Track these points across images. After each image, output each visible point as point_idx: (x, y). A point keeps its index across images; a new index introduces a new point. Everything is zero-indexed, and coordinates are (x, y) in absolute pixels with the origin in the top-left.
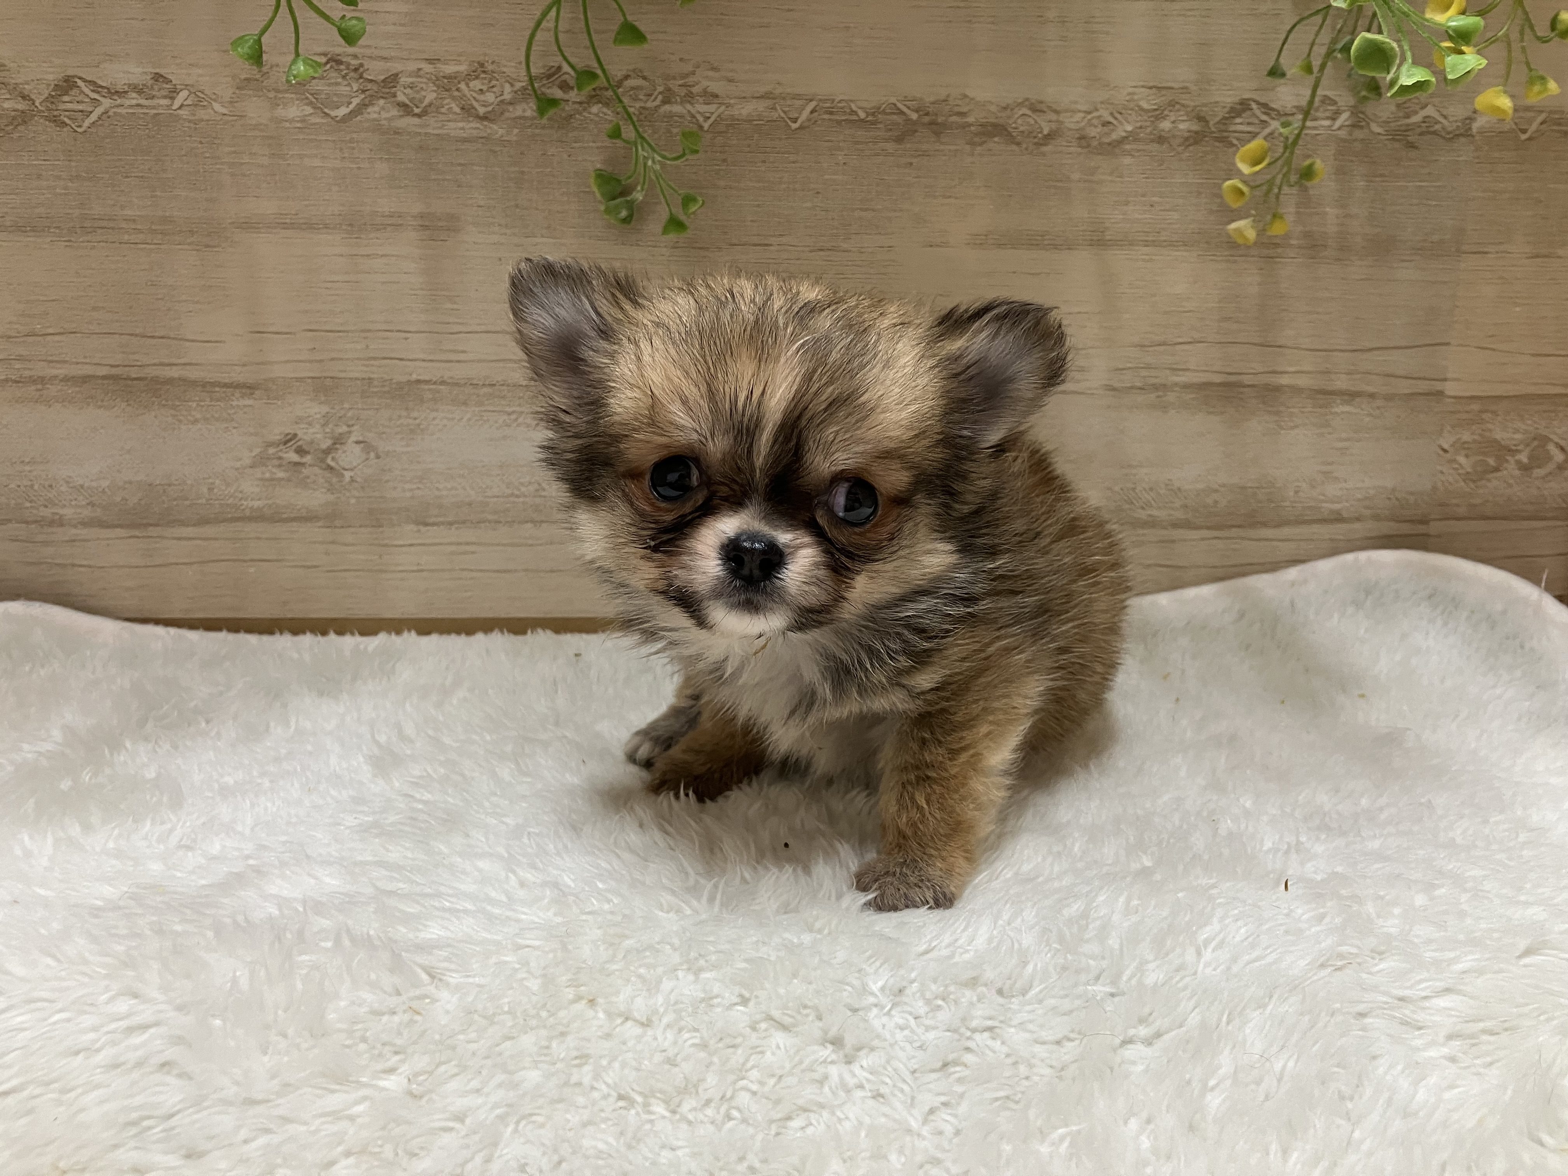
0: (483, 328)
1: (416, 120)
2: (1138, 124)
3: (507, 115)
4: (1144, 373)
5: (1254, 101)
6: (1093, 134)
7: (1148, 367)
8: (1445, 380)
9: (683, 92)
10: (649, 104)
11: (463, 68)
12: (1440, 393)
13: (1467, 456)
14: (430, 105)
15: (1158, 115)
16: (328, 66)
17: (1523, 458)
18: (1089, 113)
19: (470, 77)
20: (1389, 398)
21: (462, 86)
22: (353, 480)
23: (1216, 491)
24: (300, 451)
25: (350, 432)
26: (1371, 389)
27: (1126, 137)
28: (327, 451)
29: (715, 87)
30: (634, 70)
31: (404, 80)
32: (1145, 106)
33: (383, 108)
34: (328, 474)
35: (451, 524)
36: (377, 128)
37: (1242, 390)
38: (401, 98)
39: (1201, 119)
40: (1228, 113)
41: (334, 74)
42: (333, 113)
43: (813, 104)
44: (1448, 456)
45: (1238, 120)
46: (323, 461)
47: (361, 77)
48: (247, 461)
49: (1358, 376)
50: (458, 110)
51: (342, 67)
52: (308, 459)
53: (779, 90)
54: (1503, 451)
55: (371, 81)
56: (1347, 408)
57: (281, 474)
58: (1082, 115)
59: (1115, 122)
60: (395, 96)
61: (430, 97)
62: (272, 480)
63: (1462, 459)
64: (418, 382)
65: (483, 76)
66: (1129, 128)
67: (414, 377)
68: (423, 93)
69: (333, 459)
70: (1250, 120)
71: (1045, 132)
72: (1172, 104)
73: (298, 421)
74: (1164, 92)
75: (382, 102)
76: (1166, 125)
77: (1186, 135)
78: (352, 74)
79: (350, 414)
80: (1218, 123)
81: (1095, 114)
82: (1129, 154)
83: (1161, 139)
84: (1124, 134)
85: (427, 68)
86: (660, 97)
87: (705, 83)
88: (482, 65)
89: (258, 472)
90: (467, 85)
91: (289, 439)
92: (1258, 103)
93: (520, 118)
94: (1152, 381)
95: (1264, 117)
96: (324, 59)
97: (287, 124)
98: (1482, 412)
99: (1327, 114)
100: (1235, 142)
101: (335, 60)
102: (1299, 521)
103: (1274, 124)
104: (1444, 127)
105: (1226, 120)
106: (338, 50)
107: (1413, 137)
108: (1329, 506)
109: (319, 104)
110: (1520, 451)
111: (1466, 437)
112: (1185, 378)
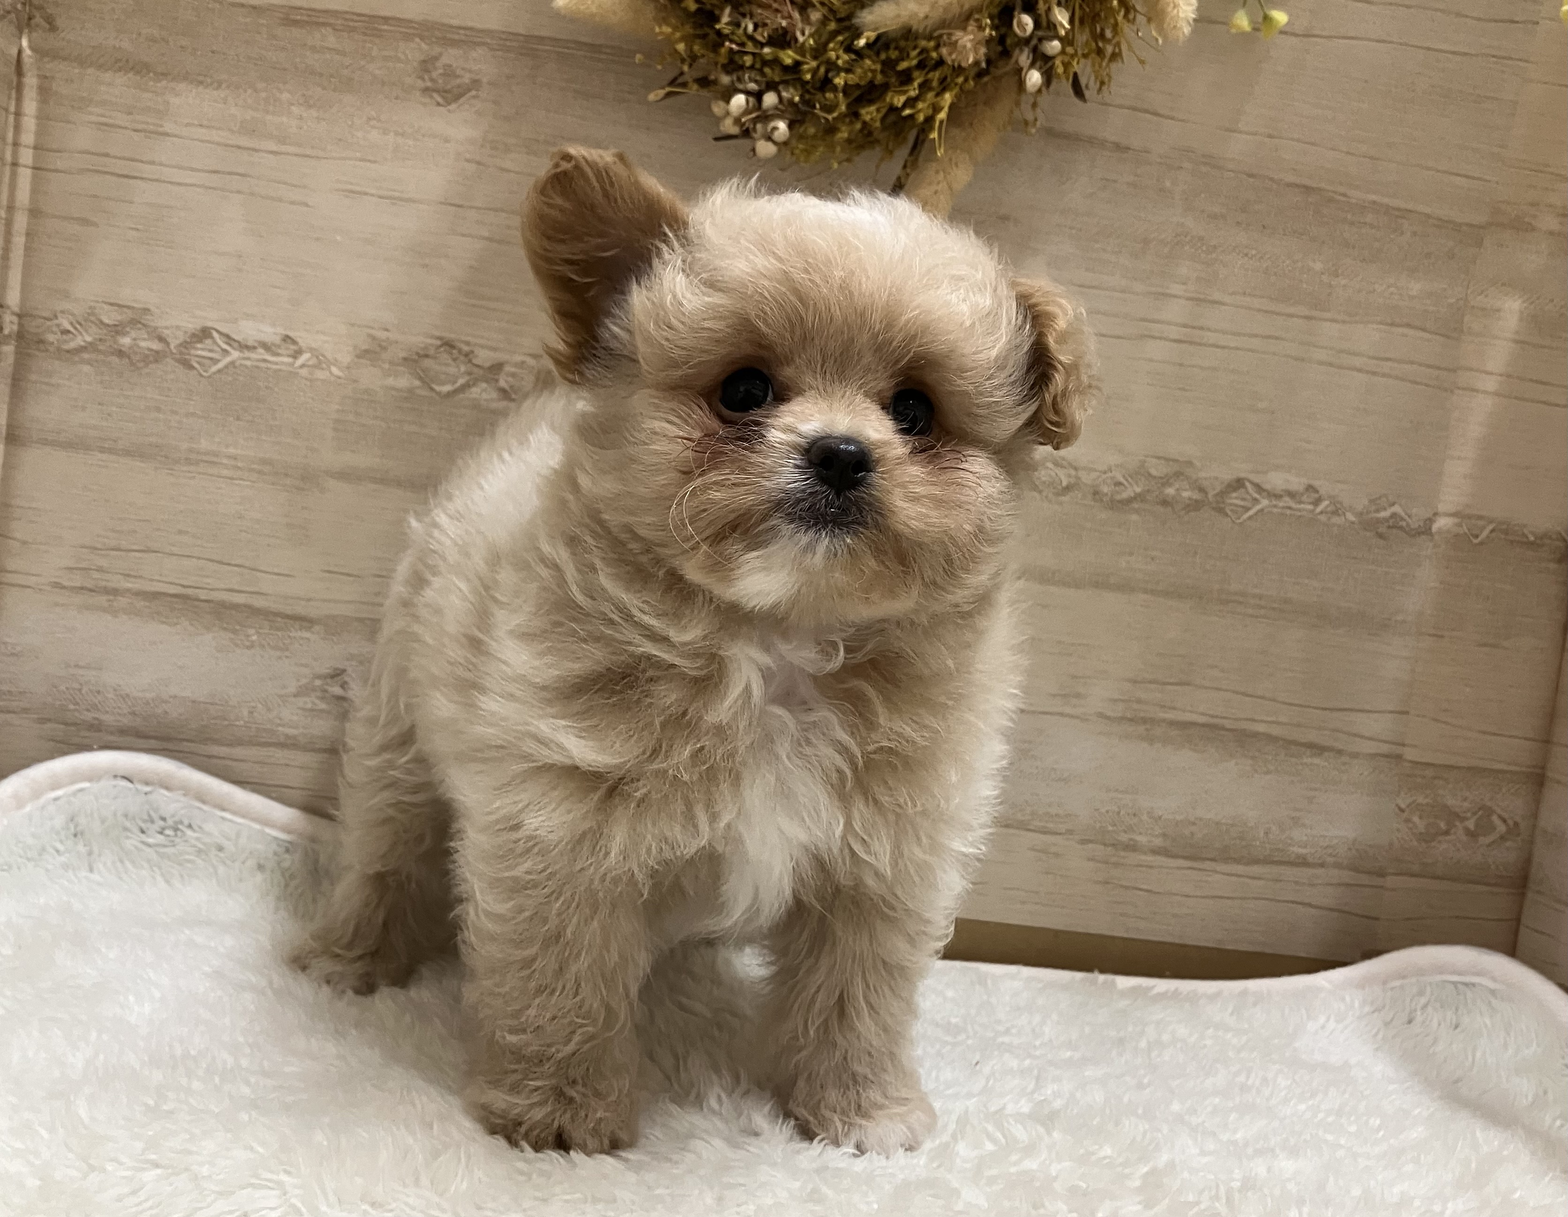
2: (1146, 488)
4: (1135, 706)
5: (1248, 481)
6: (1106, 492)
7: (1139, 702)
8: (1404, 745)
12: (1400, 757)
13: (1421, 817)
15: (1164, 482)
17: (1471, 824)
20: (1354, 756)
23: (1193, 824)
26: (1338, 746)
27: (1135, 498)
31: (508, 369)
32: (1154, 473)
36: (476, 406)
37: (1222, 732)
39: (1201, 490)
40: (1225, 488)
42: (438, 389)
44: (1405, 815)
45: (1234, 495)
47: (470, 361)
48: (293, 691)
49: (1327, 733)
51: (455, 351)
55: (478, 366)
56: (1315, 761)
57: (323, 706)
58: (1098, 474)
63: (1416, 819)
66: (1138, 490)
70: (1244, 497)
71: (1064, 484)
72: (1178, 474)
74: (1171, 464)
75: (484, 385)
76: (1170, 491)
77: (1187, 502)
78: (462, 358)
80: (1216, 495)
81: (1110, 475)
82: (1136, 512)
84: (1132, 495)
89: (300, 702)
91: (335, 675)
92: (1251, 483)
94: (1142, 714)
95: (1257, 496)
96: (439, 343)
97: (394, 393)
98: (1435, 778)
99: (1310, 500)
100: (1229, 513)
101: (449, 345)
102: (1267, 861)
103: (1265, 502)
104: (1408, 525)
105: (1223, 494)
106: (453, 336)
107: (1382, 529)
108: (1296, 849)
109: (426, 380)
110: (1467, 819)
111: (1421, 800)
112: (1170, 715)
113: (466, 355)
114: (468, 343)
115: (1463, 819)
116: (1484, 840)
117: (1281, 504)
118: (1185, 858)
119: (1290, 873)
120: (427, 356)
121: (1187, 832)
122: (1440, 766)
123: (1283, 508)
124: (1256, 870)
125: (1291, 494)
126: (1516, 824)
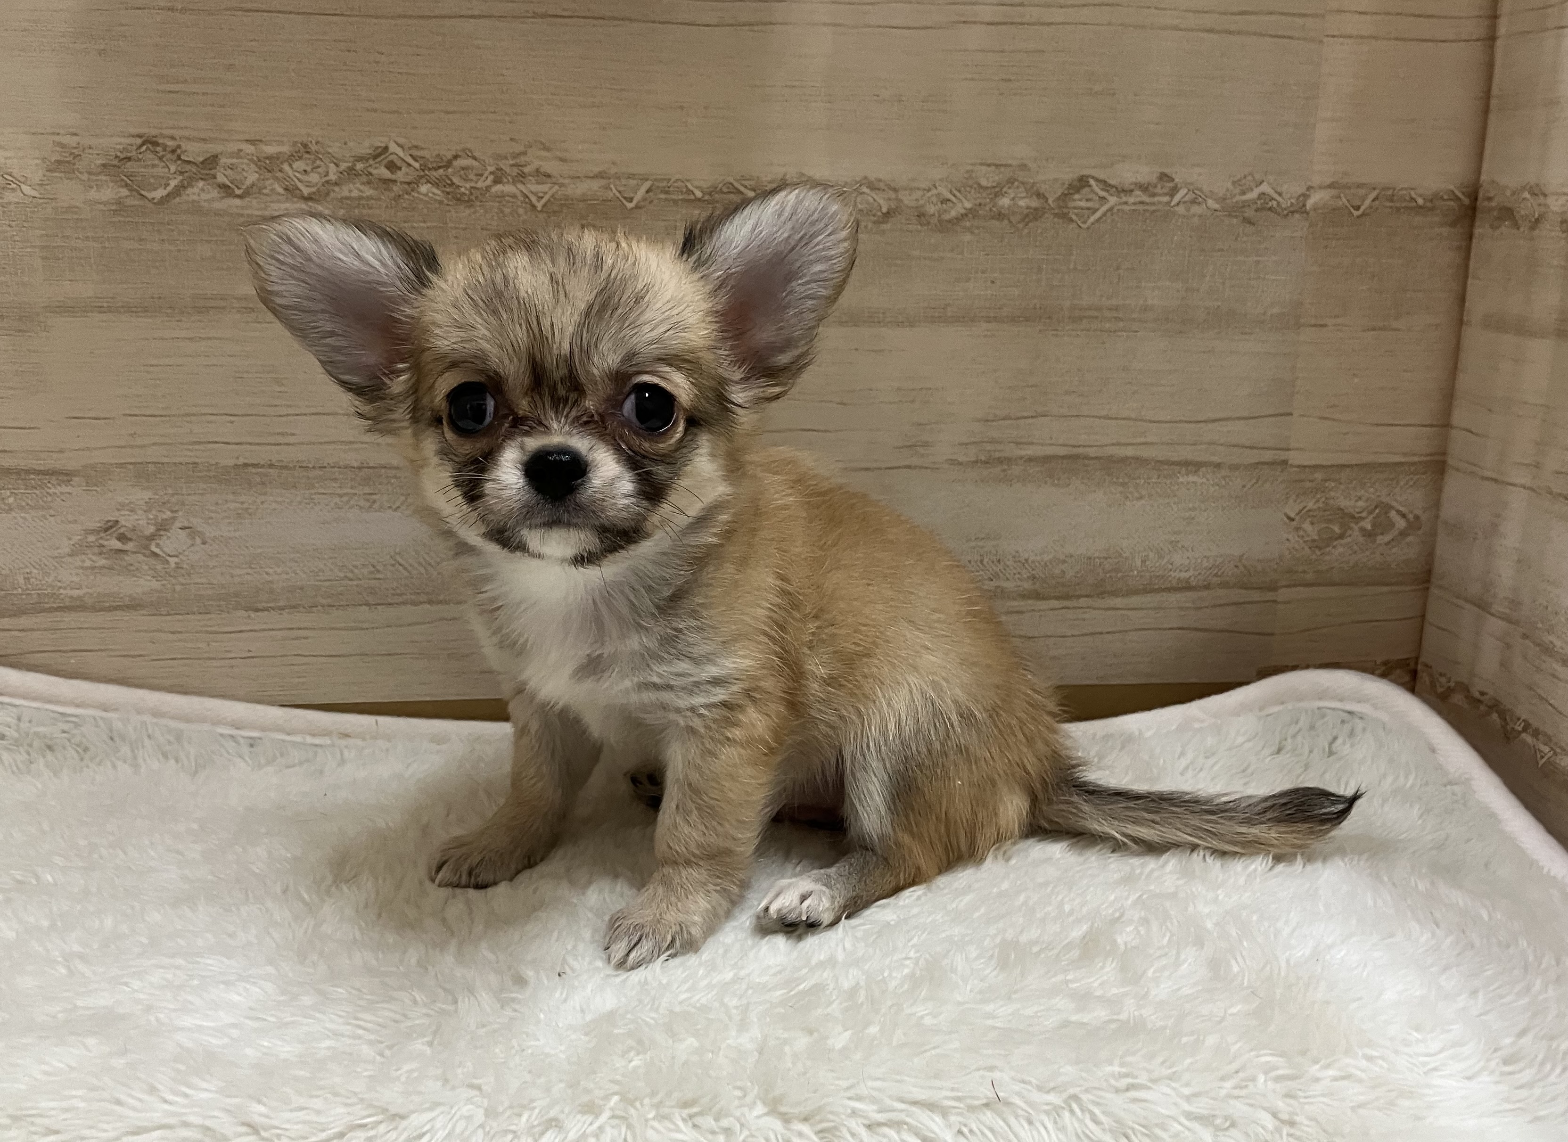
0: (313, 410)
1: (237, 202)
2: (978, 201)
3: (332, 195)
4: (989, 447)
5: (1093, 178)
6: (932, 212)
7: (992, 441)
8: (1289, 450)
9: (515, 171)
10: (480, 184)
11: (286, 149)
12: (1285, 462)
13: (1312, 523)
14: (253, 185)
15: (997, 191)
16: (144, 148)
17: (1367, 525)
18: (929, 190)
19: (292, 158)
20: (1234, 467)
21: (286, 167)
22: (178, 567)
23: (1064, 562)
24: (122, 538)
25: (174, 519)
26: (1216, 459)
27: (966, 215)
28: (151, 538)
29: (548, 167)
30: (464, 150)
31: (223, 161)
32: (984, 183)
33: (203, 190)
34: (152, 561)
35: (282, 609)
36: (196, 209)
37: (1086, 462)
38: (221, 179)
39: (1039, 195)
40: (1068, 189)
41: (151, 156)
42: (150, 195)
43: (647, 184)
44: (1295, 523)
45: (1077, 196)
46: (147, 547)
47: (179, 158)
48: (67, 550)
49: (1204, 447)
50: (281, 190)
51: (159, 149)
52: (130, 546)
53: (613, 170)
54: (1347, 518)
55: (189, 162)
56: (1191, 478)
57: (102, 562)
58: (920, 193)
59: (953, 199)
60: (215, 177)
61: (252, 177)
62: (93, 568)
63: (1307, 526)
64: (246, 465)
65: (307, 156)
66: (968, 205)
67: (241, 461)
68: (245, 174)
69: (158, 545)
70: (1090, 197)
71: (884, 210)
72: (1011, 181)
73: (121, 507)
74: (1002, 169)
75: (201, 184)
76: (1005, 202)
77: (1026, 211)
78: (169, 156)
79: (174, 500)
80: (1058, 199)
81: (934, 192)
82: (970, 230)
83: (1000, 216)
84: (963, 211)
85: (249, 149)
86: (491, 177)
87: (536, 163)
88: (305, 146)
89: (77, 561)
90: (290, 165)
91: (109, 527)
92: (1097, 180)
93: (347, 198)
94: (997, 455)
95: (1103, 194)
96: (139, 141)
97: (101, 207)
98: (1326, 480)
99: (1165, 191)
100: (1074, 217)
101: (151, 142)
102: (1147, 590)
103: (1113, 200)
104: (1278, 204)
105: (1065, 197)
106: (154, 132)
107: (1250, 213)
108: (1177, 574)
109: (135, 186)
110: (1363, 518)
111: (1311, 505)
112: (1029, 451)
113: (173, 151)
114: (173, 138)
115: (1357, 519)
116: (1382, 539)
117: (1131, 200)
118: (1057, 598)
119: (1173, 599)
120: (129, 159)
121: (1057, 571)
122: (1332, 466)
123: (1135, 204)
124: (1135, 600)
125: (1144, 188)
126: (1417, 518)
